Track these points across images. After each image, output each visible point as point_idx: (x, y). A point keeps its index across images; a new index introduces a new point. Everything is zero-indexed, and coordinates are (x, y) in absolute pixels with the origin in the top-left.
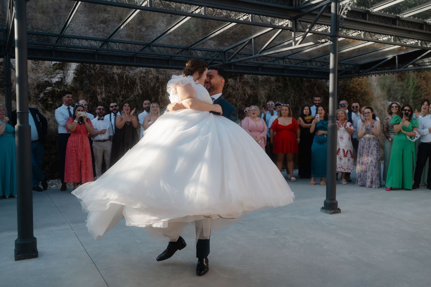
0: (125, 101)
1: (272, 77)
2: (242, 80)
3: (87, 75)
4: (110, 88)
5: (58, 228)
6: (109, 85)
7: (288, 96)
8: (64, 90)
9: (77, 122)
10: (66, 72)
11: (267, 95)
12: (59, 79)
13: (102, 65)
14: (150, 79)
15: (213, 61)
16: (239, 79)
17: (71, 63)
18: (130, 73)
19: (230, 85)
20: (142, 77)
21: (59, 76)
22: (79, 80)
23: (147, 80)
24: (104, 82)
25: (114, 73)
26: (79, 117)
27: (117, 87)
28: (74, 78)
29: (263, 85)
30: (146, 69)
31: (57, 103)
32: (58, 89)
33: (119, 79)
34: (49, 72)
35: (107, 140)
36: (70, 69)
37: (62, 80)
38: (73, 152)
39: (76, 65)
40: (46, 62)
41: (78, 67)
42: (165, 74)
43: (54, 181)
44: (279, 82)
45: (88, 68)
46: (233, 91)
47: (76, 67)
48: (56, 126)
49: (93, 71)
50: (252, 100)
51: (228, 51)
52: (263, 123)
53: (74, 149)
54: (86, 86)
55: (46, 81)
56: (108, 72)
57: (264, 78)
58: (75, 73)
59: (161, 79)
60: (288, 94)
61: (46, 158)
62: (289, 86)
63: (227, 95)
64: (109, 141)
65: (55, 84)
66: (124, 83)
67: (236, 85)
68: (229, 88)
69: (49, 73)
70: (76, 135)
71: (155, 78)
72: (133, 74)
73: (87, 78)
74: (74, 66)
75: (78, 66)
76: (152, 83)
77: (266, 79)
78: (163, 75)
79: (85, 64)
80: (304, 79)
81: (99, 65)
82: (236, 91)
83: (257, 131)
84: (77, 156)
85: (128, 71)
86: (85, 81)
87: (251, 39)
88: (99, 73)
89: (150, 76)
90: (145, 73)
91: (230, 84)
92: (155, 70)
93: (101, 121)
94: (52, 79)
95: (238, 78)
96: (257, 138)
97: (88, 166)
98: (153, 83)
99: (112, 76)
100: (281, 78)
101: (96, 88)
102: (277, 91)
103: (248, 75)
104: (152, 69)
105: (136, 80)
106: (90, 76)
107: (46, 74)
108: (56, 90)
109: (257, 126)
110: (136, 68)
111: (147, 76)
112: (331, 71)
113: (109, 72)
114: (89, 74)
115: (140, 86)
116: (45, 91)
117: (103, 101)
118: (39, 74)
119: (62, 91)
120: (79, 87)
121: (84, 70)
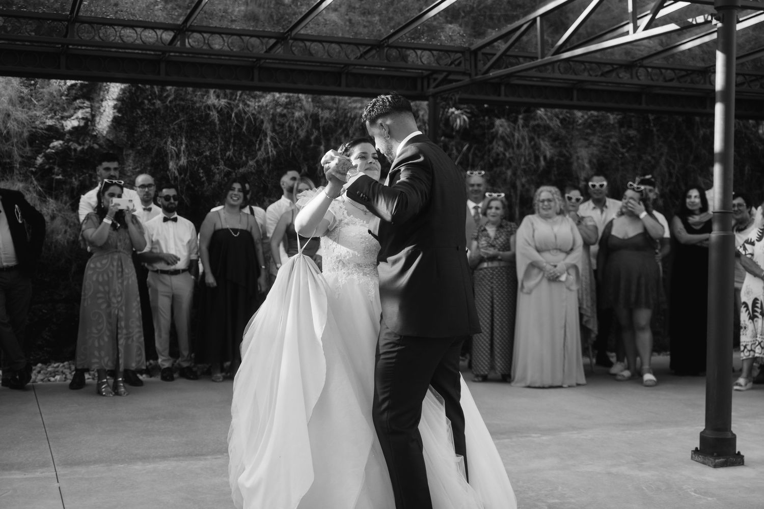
0: (234, 174)
1: (609, 114)
2: (532, 123)
3: (146, 111)
4: (199, 142)
5: (26, 476)
6: (198, 135)
7: (653, 162)
8: (91, 148)
9: (110, 222)
10: (97, 105)
11: (595, 161)
12: (79, 121)
13: (181, 88)
14: (297, 121)
15: (447, 76)
16: (523, 119)
17: (108, 83)
18: (249, 106)
19: (499, 136)
20: (277, 117)
21: (80, 114)
22: (125, 122)
23: (290, 124)
24: (185, 128)
25: (209, 108)
26: (117, 210)
27: (216, 140)
28: (115, 120)
29: (588, 134)
30: (287, 97)
31: (76, 179)
32: (76, 145)
33: (221, 122)
34: (58, 104)
35: (184, 271)
36: (107, 97)
37: (86, 124)
38: (100, 295)
39: (119, 88)
40: (53, 81)
41: (124, 93)
42: (335, 108)
43: (61, 365)
44: (630, 127)
45: (148, 96)
46: (505, 150)
47: (121, 93)
48: (68, 233)
49: (159, 102)
50: (556, 173)
51: (484, 51)
52: (572, 229)
53: (101, 288)
54: (141, 139)
55: (50, 128)
56: (195, 103)
57: (589, 118)
58: (118, 106)
59: (325, 121)
60: (653, 158)
61: (44, 311)
62: (655, 137)
63: (491, 160)
64: (187, 274)
65: (70, 132)
66: (232, 130)
67: (513, 136)
68: (497, 142)
69: (58, 108)
70: (105, 256)
71: (311, 117)
72: (256, 107)
73: (144, 119)
74: (115, 90)
75: (124, 91)
76: (302, 130)
77: (593, 118)
78: (331, 109)
79: (140, 85)
80: (697, 119)
81: (175, 87)
82: (515, 149)
83: (556, 249)
84: (109, 306)
85: (243, 101)
86: (140, 126)
87: (535, 20)
88: (175, 106)
89: (297, 114)
90: (286, 106)
91: (500, 132)
92: (310, 100)
93: (170, 223)
94: (63, 122)
95: (520, 116)
96: (557, 268)
97: (131, 330)
98: (305, 130)
99: (203, 114)
100: (633, 116)
101: (166, 143)
102: (621, 150)
103: (548, 109)
104: (302, 96)
105: (262, 122)
106: (153, 115)
107: (51, 110)
108: (72, 147)
109: (556, 237)
110: (265, 95)
111: (289, 113)
112: (718, 97)
113: (198, 105)
114: (150, 109)
115: (272, 138)
116: (47, 149)
117: (180, 174)
118: (35, 110)
119: (87, 149)
120: (125, 139)
121: (138, 99)
